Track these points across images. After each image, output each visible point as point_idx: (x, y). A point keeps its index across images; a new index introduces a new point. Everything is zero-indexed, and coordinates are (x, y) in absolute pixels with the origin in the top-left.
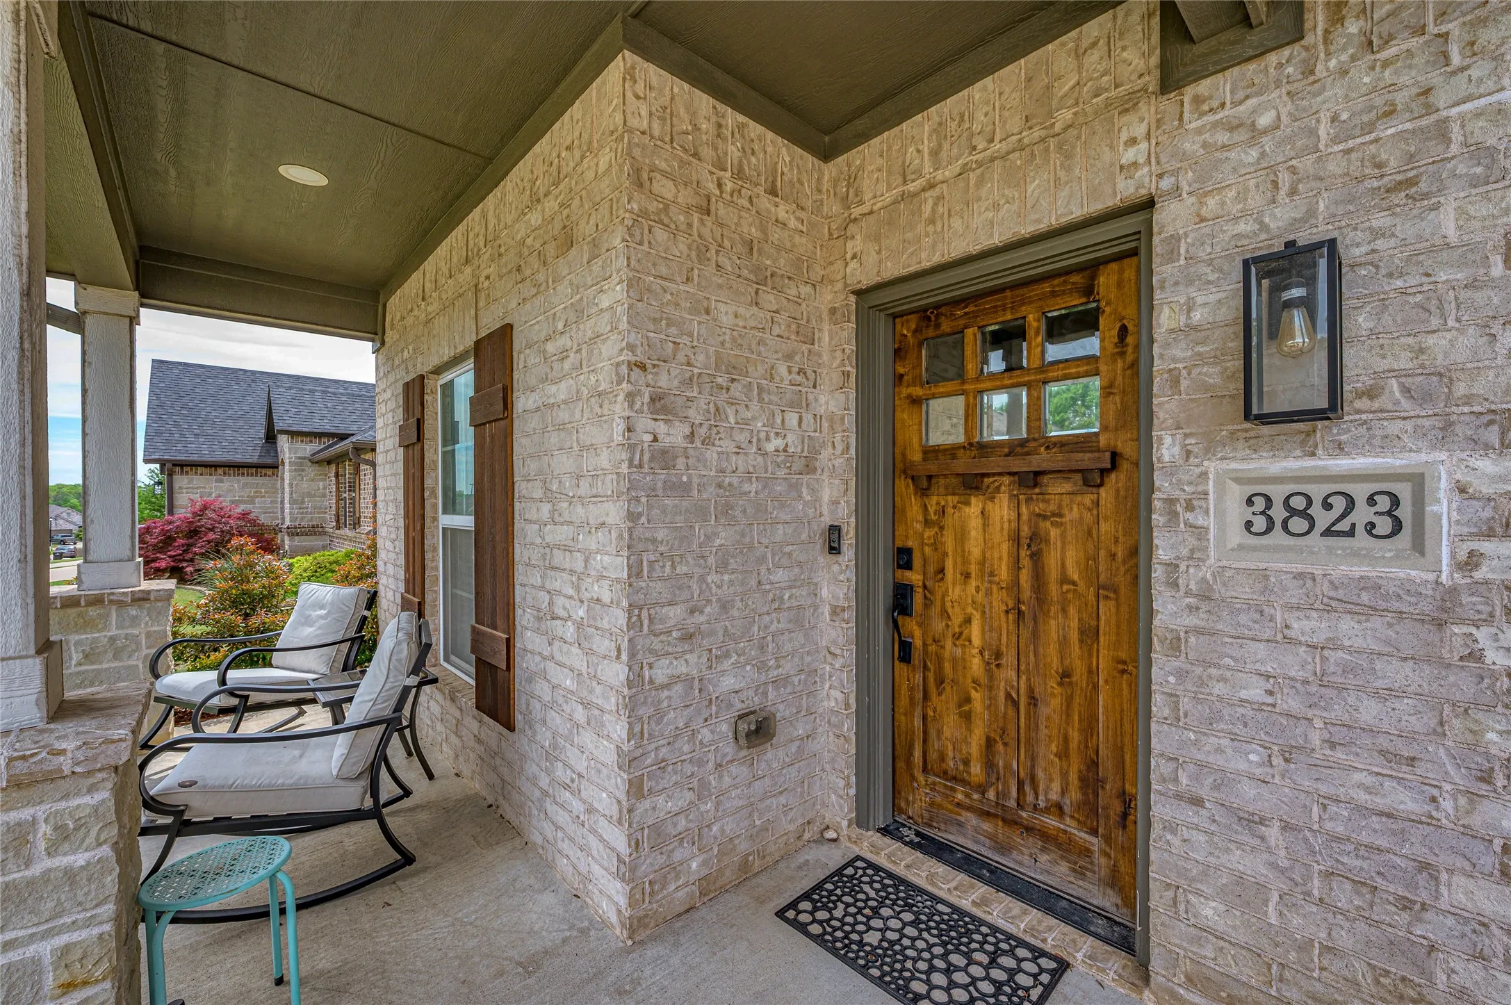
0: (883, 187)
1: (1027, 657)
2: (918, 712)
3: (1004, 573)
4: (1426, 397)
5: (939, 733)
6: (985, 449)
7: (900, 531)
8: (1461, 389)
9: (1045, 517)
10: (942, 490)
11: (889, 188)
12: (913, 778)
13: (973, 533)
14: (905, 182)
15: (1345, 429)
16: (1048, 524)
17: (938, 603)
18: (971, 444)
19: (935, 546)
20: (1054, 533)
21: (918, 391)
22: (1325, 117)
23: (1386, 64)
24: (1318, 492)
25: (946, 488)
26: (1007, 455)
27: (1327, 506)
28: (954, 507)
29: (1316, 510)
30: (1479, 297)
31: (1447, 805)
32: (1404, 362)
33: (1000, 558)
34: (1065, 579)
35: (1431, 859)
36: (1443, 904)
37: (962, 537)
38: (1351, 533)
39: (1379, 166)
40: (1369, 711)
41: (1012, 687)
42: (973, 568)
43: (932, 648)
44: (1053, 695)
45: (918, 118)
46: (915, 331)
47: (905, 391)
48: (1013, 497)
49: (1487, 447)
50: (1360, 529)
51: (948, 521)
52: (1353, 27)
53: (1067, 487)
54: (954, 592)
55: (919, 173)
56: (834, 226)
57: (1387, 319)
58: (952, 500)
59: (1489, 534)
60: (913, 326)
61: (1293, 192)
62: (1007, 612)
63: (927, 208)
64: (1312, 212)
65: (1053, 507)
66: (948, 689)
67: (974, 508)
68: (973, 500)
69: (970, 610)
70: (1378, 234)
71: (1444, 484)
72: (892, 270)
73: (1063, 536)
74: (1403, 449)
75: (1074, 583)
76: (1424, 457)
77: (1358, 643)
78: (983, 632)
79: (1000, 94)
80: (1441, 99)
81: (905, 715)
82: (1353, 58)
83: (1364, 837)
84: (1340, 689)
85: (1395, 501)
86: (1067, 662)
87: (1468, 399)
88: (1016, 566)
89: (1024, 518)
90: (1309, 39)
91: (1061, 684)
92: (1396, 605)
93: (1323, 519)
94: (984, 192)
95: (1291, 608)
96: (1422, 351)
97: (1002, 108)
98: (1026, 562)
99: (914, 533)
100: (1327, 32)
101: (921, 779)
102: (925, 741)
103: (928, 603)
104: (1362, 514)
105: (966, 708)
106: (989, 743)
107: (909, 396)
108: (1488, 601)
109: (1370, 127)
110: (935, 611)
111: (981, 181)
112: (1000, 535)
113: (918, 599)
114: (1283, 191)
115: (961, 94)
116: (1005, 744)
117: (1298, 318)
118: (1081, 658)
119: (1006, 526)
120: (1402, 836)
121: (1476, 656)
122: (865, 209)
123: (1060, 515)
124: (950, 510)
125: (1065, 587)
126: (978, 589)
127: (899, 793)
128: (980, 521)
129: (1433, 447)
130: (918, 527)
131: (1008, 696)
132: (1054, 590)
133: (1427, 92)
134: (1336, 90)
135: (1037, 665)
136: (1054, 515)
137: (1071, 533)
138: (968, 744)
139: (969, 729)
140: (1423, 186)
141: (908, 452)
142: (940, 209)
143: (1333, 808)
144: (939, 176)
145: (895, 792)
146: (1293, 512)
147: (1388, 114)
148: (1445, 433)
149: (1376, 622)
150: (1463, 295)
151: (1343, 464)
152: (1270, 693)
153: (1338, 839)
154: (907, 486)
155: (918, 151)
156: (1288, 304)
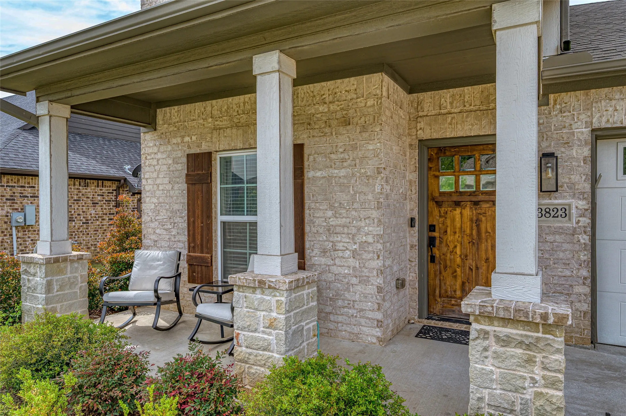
0: (431, 108)
1: (475, 255)
2: (438, 278)
3: (468, 231)
4: (571, 188)
5: (445, 284)
6: (461, 194)
7: (431, 219)
8: (576, 187)
9: (481, 214)
10: (446, 206)
11: (434, 109)
12: (436, 300)
13: (457, 219)
14: (440, 109)
15: (556, 194)
16: (482, 216)
17: (445, 242)
18: (457, 192)
19: (443, 224)
20: (483, 219)
21: (437, 173)
22: (553, 125)
23: (564, 117)
24: (551, 208)
25: (448, 205)
26: (469, 196)
27: (553, 211)
28: (451, 211)
29: (551, 212)
30: (580, 169)
31: (575, 272)
32: (567, 181)
33: (467, 227)
34: (487, 232)
35: (572, 284)
36: (574, 293)
37: (453, 220)
38: (558, 217)
39: (563, 138)
40: (561, 255)
41: (471, 265)
42: (457, 230)
43: (442, 257)
44: (483, 266)
45: (445, 91)
46: (436, 154)
47: (432, 173)
48: (471, 208)
49: (581, 199)
50: (559, 216)
51: (448, 215)
52: (558, 107)
53: (488, 205)
54: (451, 238)
55: (446, 108)
56: (411, 116)
57: (564, 171)
58: (450, 209)
59: (581, 216)
60: (435, 152)
61: (547, 140)
62: (469, 243)
63: (449, 120)
64: (550, 145)
65: (483, 211)
66: (448, 269)
67: (458, 211)
68: (457, 209)
69: (456, 243)
70: (563, 152)
71: (574, 206)
72: (435, 136)
73: (486, 219)
74: (567, 199)
75: (489, 233)
76: (571, 201)
77: (559, 241)
78: (461, 250)
79: (473, 93)
80: (573, 127)
81: (433, 280)
82: (558, 113)
83: (561, 283)
84: (556, 251)
85: (566, 210)
86: (488, 256)
87: (578, 189)
88: (472, 229)
89: (474, 214)
90: (550, 106)
91: (486, 262)
92: (566, 232)
93: (553, 214)
94: (468, 120)
95: (546, 234)
96: (570, 178)
97: (474, 97)
98: (475, 228)
99: (436, 220)
100: (553, 106)
101: (439, 300)
102: (440, 287)
103: (441, 242)
104: (560, 213)
105: (455, 274)
106: (463, 283)
107: (434, 175)
108: (581, 230)
109: (561, 129)
110: (444, 245)
111: (467, 117)
112: (466, 219)
113: (437, 242)
114: (545, 139)
115: (461, 88)
116: (469, 283)
117: (550, 170)
118: (492, 254)
119: (469, 217)
120: (567, 280)
121: (579, 241)
122: (425, 113)
123: (485, 213)
124: (449, 212)
125: (487, 234)
126: (459, 237)
127: (430, 307)
128: (459, 215)
129: (572, 199)
130: (438, 218)
131: (470, 268)
132: (483, 235)
133: (571, 125)
134: (555, 119)
135: (478, 257)
136: (484, 213)
137: (489, 218)
138: (456, 285)
139: (456, 281)
140: (570, 144)
141: (434, 193)
142: (454, 121)
143: (555, 278)
144: (453, 111)
145: (429, 306)
146: (547, 212)
147: (565, 127)
148: (574, 196)
149: (563, 236)
150: (577, 168)
151: (556, 202)
152: (542, 254)
153: (556, 284)
154: (433, 204)
155: (446, 101)
156: (548, 167)
